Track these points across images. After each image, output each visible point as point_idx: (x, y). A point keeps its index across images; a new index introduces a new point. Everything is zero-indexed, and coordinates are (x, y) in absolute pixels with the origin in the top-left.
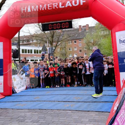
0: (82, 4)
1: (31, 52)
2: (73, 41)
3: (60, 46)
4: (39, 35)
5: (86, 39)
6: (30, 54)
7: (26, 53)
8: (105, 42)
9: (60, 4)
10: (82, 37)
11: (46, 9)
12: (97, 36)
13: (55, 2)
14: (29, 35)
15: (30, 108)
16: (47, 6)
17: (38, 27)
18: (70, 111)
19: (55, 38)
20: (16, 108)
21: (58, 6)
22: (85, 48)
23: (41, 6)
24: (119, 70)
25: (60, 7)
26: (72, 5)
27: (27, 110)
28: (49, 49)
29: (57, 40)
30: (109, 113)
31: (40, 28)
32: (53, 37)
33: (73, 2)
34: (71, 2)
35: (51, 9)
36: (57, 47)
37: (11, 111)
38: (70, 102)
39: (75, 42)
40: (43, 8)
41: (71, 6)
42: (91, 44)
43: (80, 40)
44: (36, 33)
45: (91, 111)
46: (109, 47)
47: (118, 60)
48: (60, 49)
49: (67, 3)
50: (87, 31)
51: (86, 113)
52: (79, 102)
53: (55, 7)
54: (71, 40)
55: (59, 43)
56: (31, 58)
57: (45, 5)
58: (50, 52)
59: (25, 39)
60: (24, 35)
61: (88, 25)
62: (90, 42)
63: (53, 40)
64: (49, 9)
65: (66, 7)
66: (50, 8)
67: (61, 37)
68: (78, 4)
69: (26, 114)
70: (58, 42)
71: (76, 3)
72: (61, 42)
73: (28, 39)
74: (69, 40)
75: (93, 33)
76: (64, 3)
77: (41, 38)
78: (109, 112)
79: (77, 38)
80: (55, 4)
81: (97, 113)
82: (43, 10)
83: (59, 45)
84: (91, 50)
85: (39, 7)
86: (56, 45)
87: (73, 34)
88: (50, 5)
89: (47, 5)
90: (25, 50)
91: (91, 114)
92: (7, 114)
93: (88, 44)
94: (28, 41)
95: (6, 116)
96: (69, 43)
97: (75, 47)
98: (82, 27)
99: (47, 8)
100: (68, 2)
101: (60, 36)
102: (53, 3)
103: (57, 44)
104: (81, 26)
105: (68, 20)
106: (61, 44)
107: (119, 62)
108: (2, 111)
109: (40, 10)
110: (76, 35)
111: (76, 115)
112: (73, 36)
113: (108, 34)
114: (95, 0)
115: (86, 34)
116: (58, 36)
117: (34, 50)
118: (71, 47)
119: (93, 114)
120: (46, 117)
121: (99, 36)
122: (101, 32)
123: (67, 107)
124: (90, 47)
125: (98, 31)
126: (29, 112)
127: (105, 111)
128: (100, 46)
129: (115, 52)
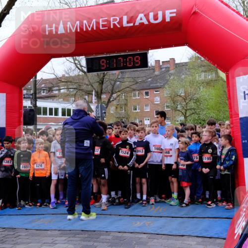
0: (168, 20)
1: (56, 114)
2: (142, 91)
3: (115, 103)
4: (73, 78)
5: (171, 89)
6: (53, 116)
7: (46, 114)
8: (210, 96)
9: (125, 19)
10: (161, 83)
11: (95, 29)
12: (192, 83)
13: (114, 14)
14: (54, 79)
15: (62, 228)
16: (98, 23)
17: (73, 61)
18: (145, 236)
19: (107, 86)
20: (34, 227)
21: (121, 22)
22: (167, 107)
23: (85, 22)
24: (242, 153)
25: (125, 24)
26: (148, 21)
27: (57, 232)
28: (97, 107)
29: (111, 88)
30: (225, 241)
31: (76, 64)
32: (102, 83)
33: (151, 15)
34: (147, 16)
35: (107, 28)
36: (110, 104)
37: (24, 234)
38: (143, 218)
39: (147, 94)
40: (89, 26)
41: (146, 23)
42: (180, 99)
43: (158, 90)
44: (68, 74)
45: (187, 235)
46: (216, 106)
47: (240, 134)
48: (117, 108)
49: (139, 18)
50: (172, 71)
51: (178, 240)
52: (161, 217)
53: (114, 25)
54: (138, 89)
55: (115, 95)
56: (57, 125)
57: (94, 21)
58: (98, 114)
59: (43, 85)
60: (42, 78)
61: (173, 60)
62: (178, 95)
63: (102, 90)
64: (101, 28)
65: (136, 24)
66: (103, 26)
67: (118, 83)
68: (160, 19)
69: (56, 240)
70: (112, 93)
71: (156, 18)
72: (119, 93)
73: (50, 85)
74: (134, 90)
75: (183, 76)
76: (132, 17)
77: (78, 85)
78: (224, 239)
79: (151, 85)
80: (113, 19)
81: (200, 239)
82: (90, 29)
83: (115, 99)
84: (179, 111)
85: (81, 23)
86: (109, 100)
87: (144, 79)
88: (103, 21)
89: (98, 21)
90: (43, 108)
91: (188, 243)
92: (16, 239)
93: (175, 99)
94: (50, 90)
95: (14, 242)
96: (135, 96)
97: (146, 105)
98: (161, 64)
99: (98, 27)
100: (141, 15)
101: (116, 81)
102: (110, 16)
103: (110, 98)
104: (159, 61)
105: (138, 52)
106: (118, 98)
107: (242, 138)
108: (6, 233)
109: (83, 29)
110: (150, 80)
111: (158, 242)
112: (143, 82)
113: (216, 79)
114: (195, 13)
115: (169, 77)
116: (113, 82)
117: (62, 109)
118: (139, 105)
119: (192, 242)
120: (97, 246)
121: (197, 82)
122: (200, 75)
123: (139, 227)
124: (178, 105)
125: (194, 73)
126: (61, 237)
127: (217, 236)
128: (198, 103)
129: (233, 116)
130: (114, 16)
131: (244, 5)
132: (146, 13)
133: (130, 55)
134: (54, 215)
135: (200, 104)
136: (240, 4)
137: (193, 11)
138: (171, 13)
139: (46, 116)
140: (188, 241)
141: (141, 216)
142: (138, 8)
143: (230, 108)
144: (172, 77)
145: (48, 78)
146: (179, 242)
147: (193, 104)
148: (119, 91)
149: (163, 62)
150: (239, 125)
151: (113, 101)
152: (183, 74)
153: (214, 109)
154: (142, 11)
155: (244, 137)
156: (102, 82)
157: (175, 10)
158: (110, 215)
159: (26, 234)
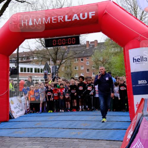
0: (90, 17)
1: (31, 71)
2: (79, 59)
3: (64, 65)
4: (41, 51)
5: (95, 57)
6: (30, 73)
7: (26, 71)
8: (117, 60)
9: (66, 17)
10: (90, 54)
11: (49, 22)
12: (107, 54)
13: (60, 14)
14: (30, 52)
15: (30, 136)
16: (51, 19)
17: (40, 42)
18: (77, 140)
19: (59, 56)
21: (64, 19)
22: (93, 67)
25: (66, 20)
26: (79, 18)
27: (27, 139)
28: (53, 67)
29: (62, 57)
31: (42, 43)
33: (81, 15)
34: (79, 15)
35: (56, 22)
36: (61, 66)
38: (77, 130)
39: (82, 60)
40: (46, 21)
41: (78, 19)
42: (100, 62)
43: (88, 58)
44: (38, 49)
46: (120, 66)
47: (131, 81)
48: (65, 68)
49: (74, 16)
50: (96, 47)
52: (87, 129)
53: (60, 20)
54: (77, 57)
55: (64, 61)
57: (49, 18)
58: (54, 71)
59: (24, 55)
60: (24, 52)
61: (97, 41)
62: (99, 60)
63: (56, 58)
64: (53, 22)
65: (72, 20)
66: (54, 21)
67: (66, 54)
68: (86, 17)
69: (26, 143)
70: (62, 60)
71: (84, 16)
72: (66, 60)
73: (28, 56)
74: (75, 58)
75: (102, 50)
77: (43, 55)
78: (122, 141)
79: (85, 55)
80: (60, 17)
81: (108, 142)
82: (47, 23)
83: (64, 63)
86: (61, 63)
87: (80, 51)
88: (54, 18)
89: (51, 18)
90: (24, 68)
91: (101, 144)
92: (3, 143)
93: (97, 63)
94: (28, 58)
95: (2, 145)
96: (75, 61)
97: (81, 66)
98: (90, 43)
100: (75, 15)
101: (64, 53)
102: (58, 15)
103: (61, 62)
104: (89, 41)
105: (74, 36)
106: (66, 62)
107: (132, 84)
110: (83, 52)
111: (84, 144)
112: (80, 53)
113: (120, 51)
114: (106, 14)
115: (94, 51)
116: (63, 53)
117: (35, 69)
118: (77, 66)
119: (104, 143)
120: (49, 147)
121: (110, 53)
122: (112, 49)
123: (74, 135)
124: (99, 66)
125: (108, 48)
126: (29, 141)
127: (118, 140)
128: (110, 65)
129: (128, 72)
130: (60, 15)
131: (135, 11)
132: (78, 14)
133: (69, 37)
134: (26, 129)
135: (112, 65)
136: (133, 10)
137: (105, 12)
138: (92, 14)
139: (26, 73)
140: (101, 143)
141: (75, 129)
142: (74, 11)
143: (126, 67)
144: (96, 51)
145: (27, 51)
146: (96, 143)
147: (107, 65)
148: (66, 58)
149: (91, 42)
150: (131, 76)
151: (63, 64)
152: (102, 49)
153: (119, 68)
154: (76, 12)
155: (133, 83)
156: (56, 54)
157: (94, 12)
158: (58, 128)
159: (9, 140)
